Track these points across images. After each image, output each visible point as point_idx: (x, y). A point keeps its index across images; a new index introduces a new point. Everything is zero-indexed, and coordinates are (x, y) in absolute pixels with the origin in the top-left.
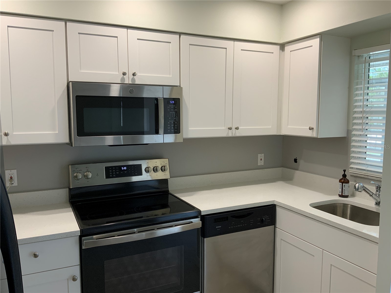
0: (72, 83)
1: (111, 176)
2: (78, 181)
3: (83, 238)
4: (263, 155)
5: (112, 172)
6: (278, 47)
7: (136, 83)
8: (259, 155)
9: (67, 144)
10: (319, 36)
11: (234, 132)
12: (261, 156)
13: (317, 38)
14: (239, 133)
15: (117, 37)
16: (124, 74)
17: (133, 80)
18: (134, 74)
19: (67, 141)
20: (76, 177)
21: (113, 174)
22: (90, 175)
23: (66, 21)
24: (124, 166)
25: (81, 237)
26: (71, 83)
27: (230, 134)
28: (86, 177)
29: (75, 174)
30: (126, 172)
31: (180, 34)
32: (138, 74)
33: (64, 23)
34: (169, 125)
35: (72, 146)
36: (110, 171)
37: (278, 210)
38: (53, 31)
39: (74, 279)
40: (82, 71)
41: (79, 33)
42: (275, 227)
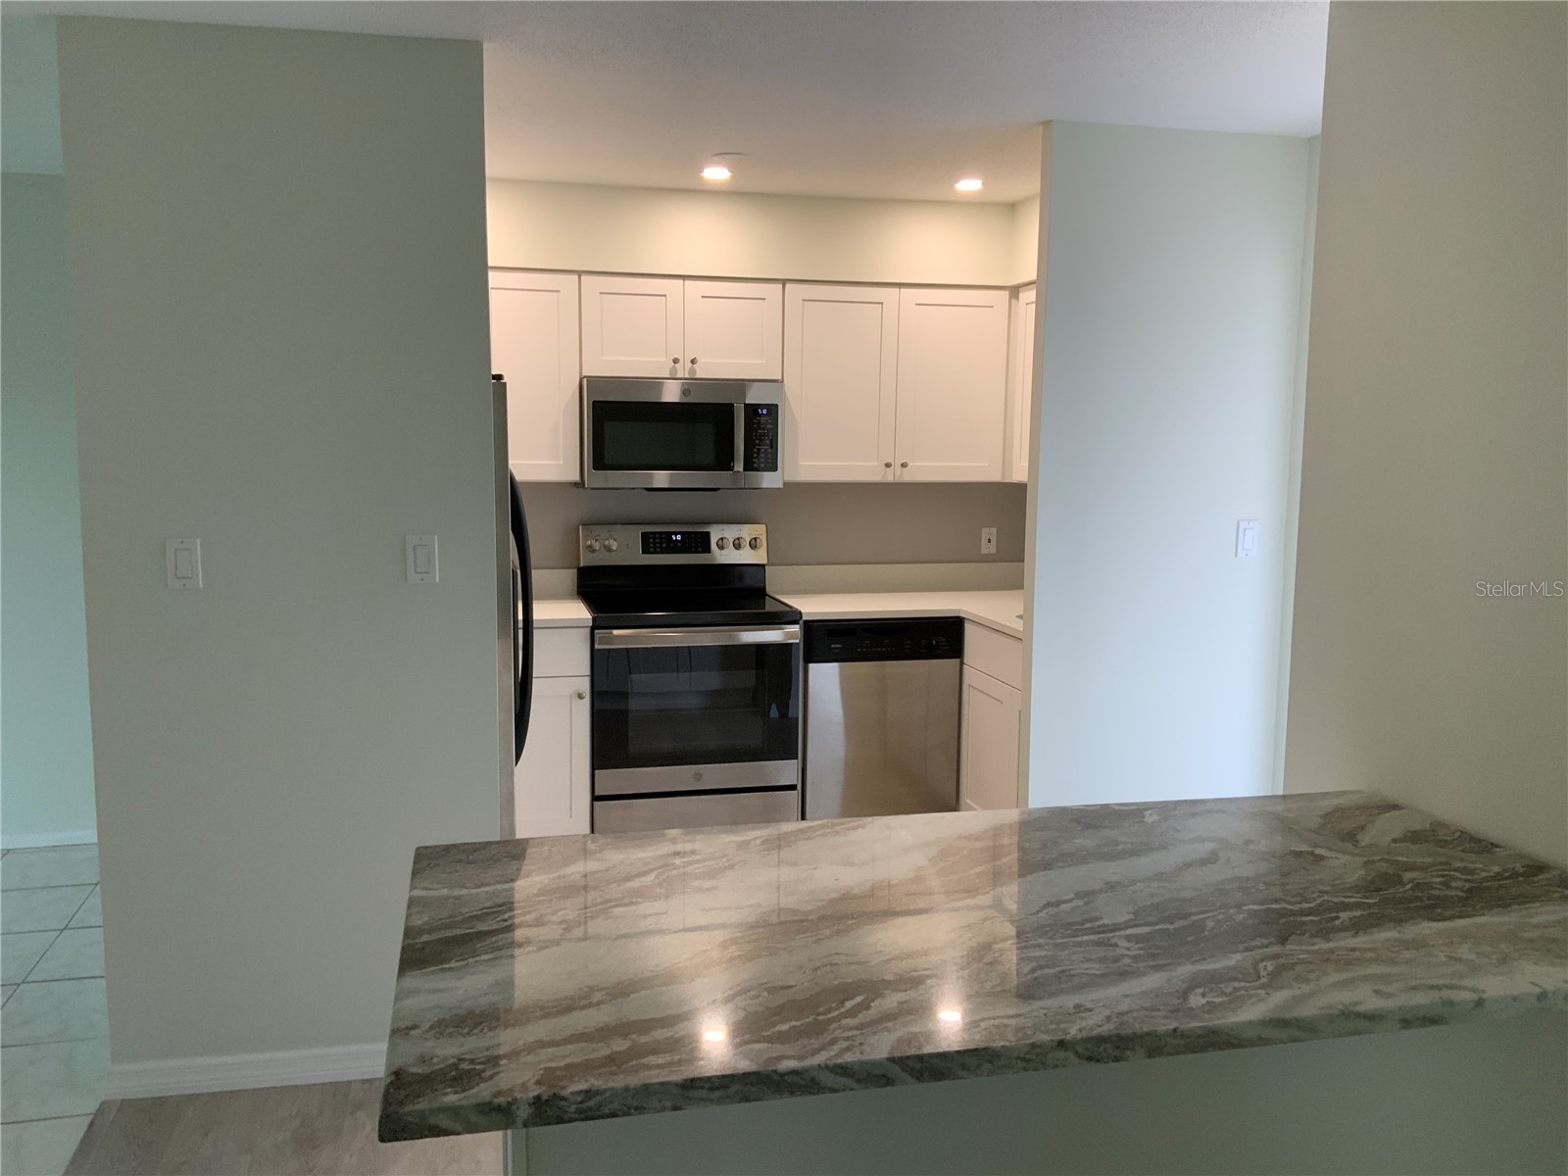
0: (588, 381)
1: (652, 550)
2: (593, 555)
3: (596, 631)
4: (994, 530)
5: (655, 543)
6: (1006, 294)
7: (697, 376)
8: (985, 531)
9: (575, 484)
10: (1035, 286)
11: (898, 473)
12: (988, 533)
13: (1032, 289)
14: (908, 476)
15: (665, 296)
16: (676, 361)
17: (692, 371)
18: (693, 361)
19: (576, 478)
20: (590, 547)
21: (655, 548)
22: (614, 545)
23: (580, 273)
24: (676, 534)
25: (593, 629)
26: (585, 380)
27: (890, 477)
28: (609, 549)
29: (589, 543)
30: (679, 544)
31: (784, 282)
32: (701, 360)
33: (577, 277)
34: (755, 455)
35: (584, 485)
36: (651, 541)
37: (968, 627)
38: (558, 291)
39: (580, 696)
40: (605, 358)
41: (601, 293)
42: (962, 663)
